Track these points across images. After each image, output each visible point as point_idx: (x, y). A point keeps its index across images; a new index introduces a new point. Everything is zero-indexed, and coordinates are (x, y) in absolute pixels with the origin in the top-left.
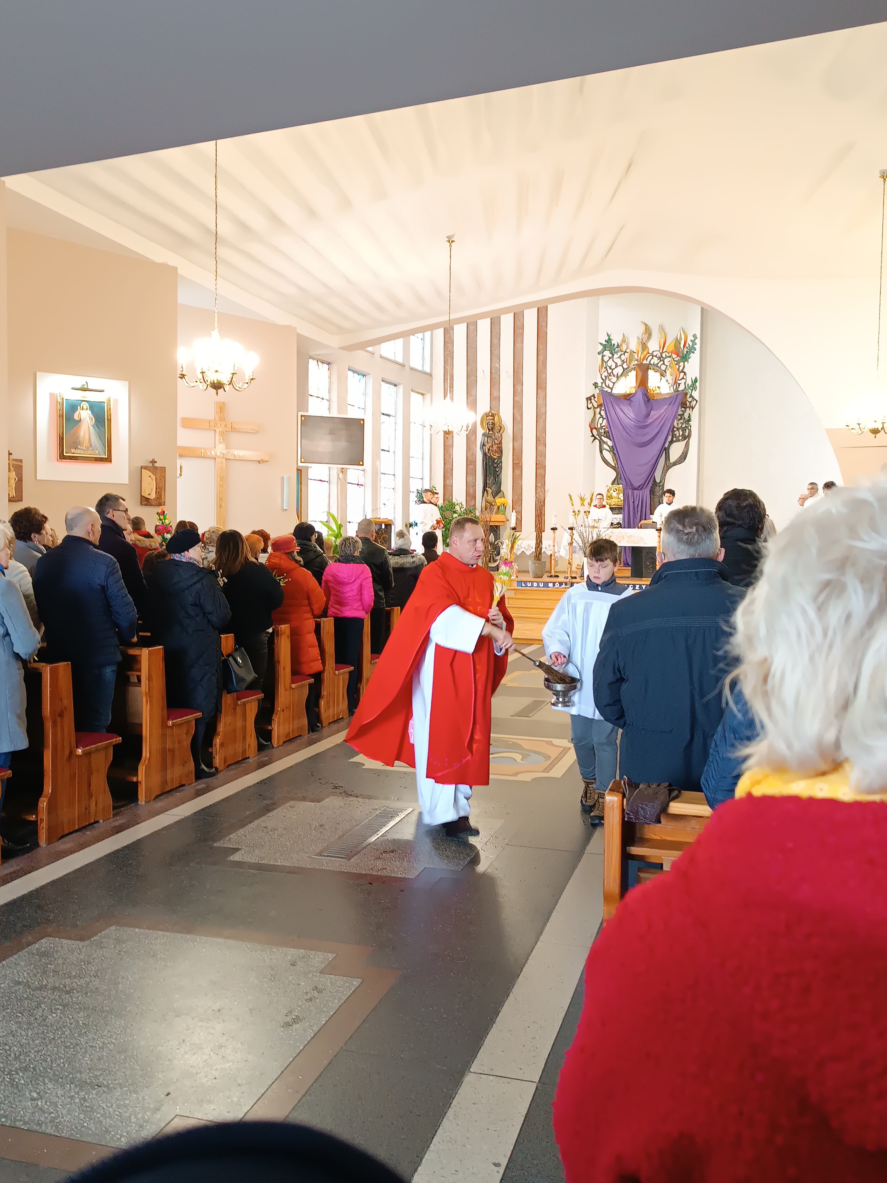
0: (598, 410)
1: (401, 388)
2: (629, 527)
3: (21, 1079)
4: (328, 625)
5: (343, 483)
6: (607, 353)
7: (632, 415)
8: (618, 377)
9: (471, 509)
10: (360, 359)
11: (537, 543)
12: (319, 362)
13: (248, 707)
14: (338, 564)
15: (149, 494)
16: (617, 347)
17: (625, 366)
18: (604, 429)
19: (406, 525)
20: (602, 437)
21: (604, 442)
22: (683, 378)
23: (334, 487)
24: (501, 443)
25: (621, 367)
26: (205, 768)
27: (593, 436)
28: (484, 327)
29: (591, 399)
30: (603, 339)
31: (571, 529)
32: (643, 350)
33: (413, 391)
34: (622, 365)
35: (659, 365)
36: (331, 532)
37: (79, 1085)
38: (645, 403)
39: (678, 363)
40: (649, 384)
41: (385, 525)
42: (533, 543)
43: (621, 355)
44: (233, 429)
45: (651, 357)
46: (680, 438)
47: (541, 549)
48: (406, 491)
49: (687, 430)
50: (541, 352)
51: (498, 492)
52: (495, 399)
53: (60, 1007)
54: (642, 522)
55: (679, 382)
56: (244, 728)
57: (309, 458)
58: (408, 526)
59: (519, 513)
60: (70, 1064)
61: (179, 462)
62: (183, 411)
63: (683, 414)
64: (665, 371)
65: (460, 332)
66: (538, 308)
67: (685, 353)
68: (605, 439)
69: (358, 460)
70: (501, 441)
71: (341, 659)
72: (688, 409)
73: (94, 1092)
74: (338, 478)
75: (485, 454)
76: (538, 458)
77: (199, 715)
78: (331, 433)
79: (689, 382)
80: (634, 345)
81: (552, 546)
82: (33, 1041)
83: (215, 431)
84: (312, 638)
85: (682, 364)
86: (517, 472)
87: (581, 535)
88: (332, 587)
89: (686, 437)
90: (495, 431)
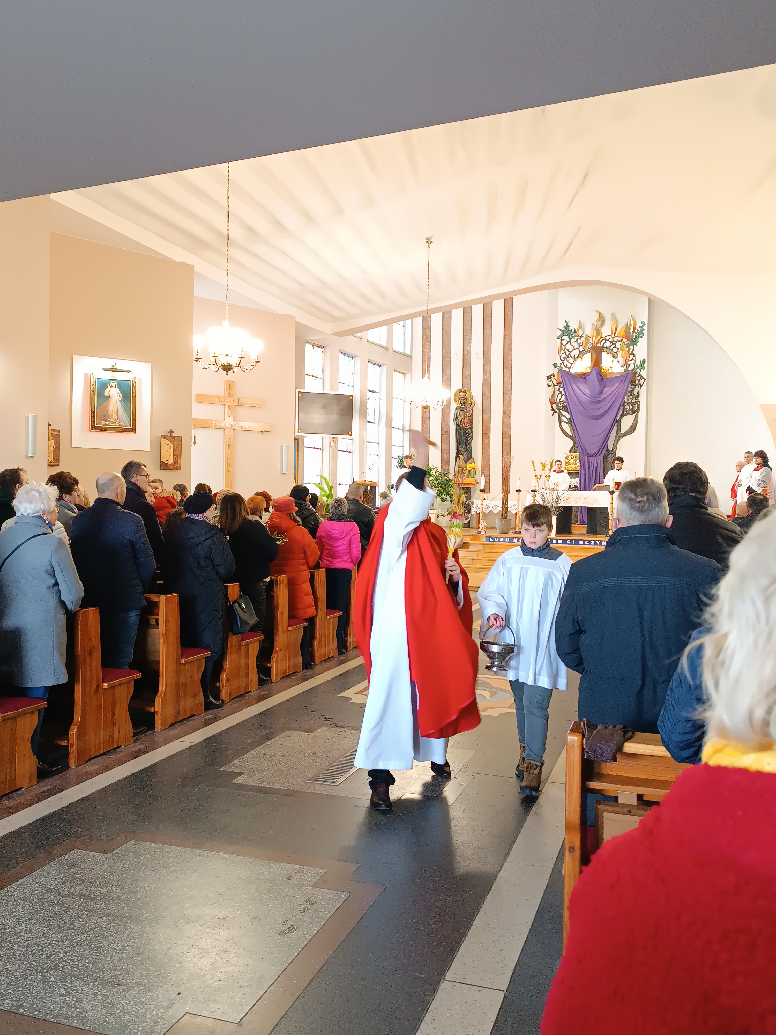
0: (557, 387)
1: (385, 368)
2: (585, 490)
3: (52, 976)
4: (321, 575)
5: (334, 450)
6: (565, 338)
7: (587, 391)
8: (575, 358)
9: (445, 473)
10: (349, 343)
11: (503, 503)
12: (314, 346)
13: (251, 646)
14: (330, 522)
15: (168, 460)
16: (574, 333)
17: (581, 349)
18: (563, 404)
19: (389, 487)
20: (561, 411)
21: (563, 415)
22: (632, 360)
23: (326, 454)
24: (471, 415)
25: (578, 350)
26: (213, 701)
27: (553, 409)
28: (457, 316)
29: (551, 378)
30: (562, 325)
31: (534, 491)
32: (597, 335)
33: (395, 371)
34: (578, 348)
35: (611, 348)
36: (323, 493)
37: (102, 983)
38: (599, 381)
39: (628, 346)
40: (602, 365)
41: (370, 487)
42: (500, 503)
43: (578, 339)
44: (240, 404)
45: (604, 341)
46: (630, 412)
47: (507, 508)
48: (389, 457)
49: (636, 405)
50: (507, 337)
51: (469, 458)
52: (466, 377)
53: (86, 913)
54: (597, 485)
55: (629, 363)
56: (247, 666)
57: (305, 429)
58: (390, 487)
59: (488, 477)
60: (93, 964)
61: (194, 432)
62: (197, 388)
63: (633, 391)
64: (616, 353)
65: (436, 320)
66: (505, 299)
67: (634, 337)
68: (564, 413)
69: (348, 431)
70: (472, 414)
71: (332, 605)
72: (637, 387)
73: (115, 990)
74: (330, 446)
75: (457, 425)
76: (504, 429)
77: (208, 654)
78: (325, 407)
79: (638, 363)
80: (589, 331)
81: (517, 506)
82: (63, 942)
83: (225, 405)
84: (307, 587)
85: (631, 347)
86: (486, 441)
87: (542, 496)
88: (325, 542)
89: (636, 411)
90: (467, 405)
